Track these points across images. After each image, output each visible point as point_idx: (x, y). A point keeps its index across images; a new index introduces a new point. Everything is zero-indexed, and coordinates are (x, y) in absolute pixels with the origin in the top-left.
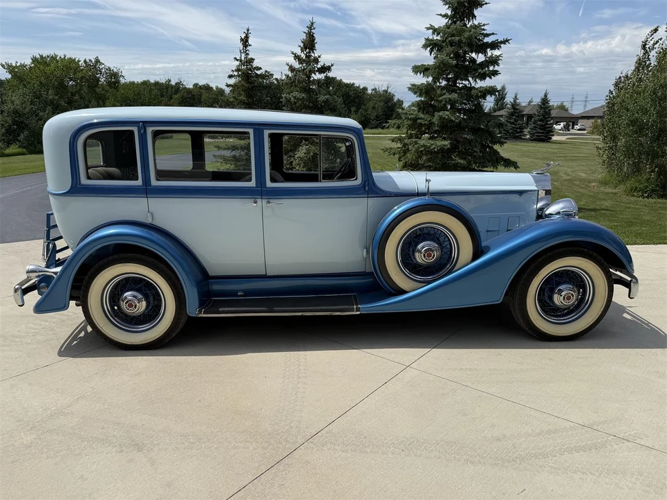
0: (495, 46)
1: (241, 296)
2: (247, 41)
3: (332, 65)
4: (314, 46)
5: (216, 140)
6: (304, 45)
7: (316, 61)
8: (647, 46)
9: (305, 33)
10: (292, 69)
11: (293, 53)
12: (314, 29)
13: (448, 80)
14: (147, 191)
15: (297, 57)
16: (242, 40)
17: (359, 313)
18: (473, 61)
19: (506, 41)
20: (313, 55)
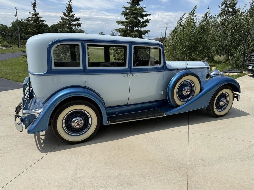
0: (146, 16)
1: (118, 114)
2: (35, 5)
3: (80, 18)
4: (72, 10)
5: (8, 48)
6: (68, 9)
7: (73, 16)
8: (182, 19)
9: (67, 4)
10: (63, 19)
11: (63, 12)
12: (71, 3)
13: (130, 27)
14: (85, 72)
15: (65, 14)
16: (32, 4)
17: (166, 115)
18: (140, 21)
19: (150, 15)
20: (71, 13)
